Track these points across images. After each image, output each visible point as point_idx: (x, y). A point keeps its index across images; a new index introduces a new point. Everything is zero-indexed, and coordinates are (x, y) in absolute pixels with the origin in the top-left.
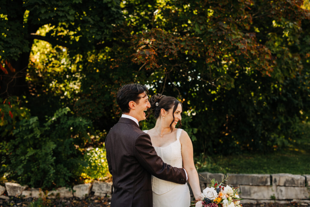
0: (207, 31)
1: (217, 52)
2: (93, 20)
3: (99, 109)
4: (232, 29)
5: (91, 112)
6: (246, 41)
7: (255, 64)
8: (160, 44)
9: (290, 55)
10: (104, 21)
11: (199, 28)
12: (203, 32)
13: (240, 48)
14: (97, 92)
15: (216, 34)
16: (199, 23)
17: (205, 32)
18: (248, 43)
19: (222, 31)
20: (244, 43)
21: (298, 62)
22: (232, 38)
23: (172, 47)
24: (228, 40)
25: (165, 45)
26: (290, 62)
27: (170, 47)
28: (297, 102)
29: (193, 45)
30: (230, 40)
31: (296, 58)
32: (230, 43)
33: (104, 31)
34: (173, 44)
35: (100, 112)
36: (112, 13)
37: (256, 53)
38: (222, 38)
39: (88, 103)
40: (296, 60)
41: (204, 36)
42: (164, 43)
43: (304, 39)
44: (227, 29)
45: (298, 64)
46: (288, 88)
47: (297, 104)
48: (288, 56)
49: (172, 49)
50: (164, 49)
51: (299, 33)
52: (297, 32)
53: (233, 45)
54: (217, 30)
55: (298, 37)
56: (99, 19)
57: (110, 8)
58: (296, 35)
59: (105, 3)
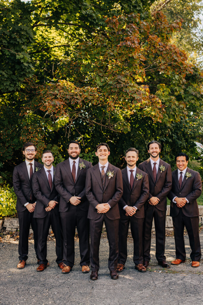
0: (108, 83)
1: (116, 102)
4: (129, 81)
8: (67, 95)
9: (177, 103)
10: (16, 74)
11: (100, 81)
13: (136, 98)
16: (99, 76)
17: (106, 84)
18: (142, 94)
19: (121, 83)
21: (183, 109)
22: (129, 90)
23: (78, 97)
24: (126, 92)
25: (71, 96)
26: (177, 109)
27: (76, 97)
28: (180, 142)
30: (128, 92)
32: (128, 94)
34: (78, 94)
36: (23, 67)
40: (181, 107)
41: (105, 87)
43: (187, 89)
44: (124, 82)
46: (173, 130)
49: (77, 99)
50: (71, 99)
51: (183, 84)
52: (182, 83)
53: (131, 96)
54: (117, 83)
55: (183, 88)
56: (11, 72)
57: (22, 63)
58: (181, 86)
59: (18, 59)
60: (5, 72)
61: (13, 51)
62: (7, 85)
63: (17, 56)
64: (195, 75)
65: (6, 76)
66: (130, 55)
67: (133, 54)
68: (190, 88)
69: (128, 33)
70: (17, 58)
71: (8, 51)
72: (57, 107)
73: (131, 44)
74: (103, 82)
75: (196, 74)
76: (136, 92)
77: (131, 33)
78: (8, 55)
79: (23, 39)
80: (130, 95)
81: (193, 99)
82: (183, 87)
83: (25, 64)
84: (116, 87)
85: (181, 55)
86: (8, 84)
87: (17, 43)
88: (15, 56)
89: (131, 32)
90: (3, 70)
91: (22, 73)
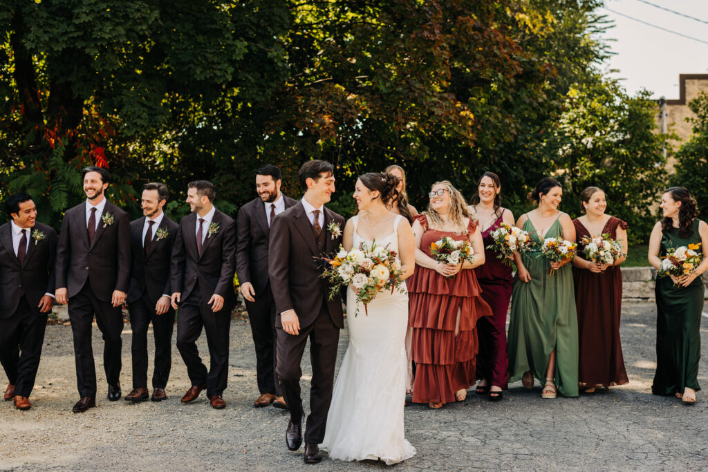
0: (395, 90)
1: (408, 117)
2: (254, 78)
3: (245, 189)
4: (426, 88)
5: (236, 193)
6: (444, 104)
7: (455, 131)
8: (337, 107)
9: (500, 116)
10: (266, 77)
11: (385, 85)
12: (390, 91)
13: (436, 114)
14: (242, 165)
15: (407, 96)
16: (383, 78)
17: (393, 92)
18: (446, 106)
19: (414, 91)
20: (441, 107)
21: (510, 125)
22: (426, 100)
23: (352, 111)
24: (422, 104)
25: (343, 108)
26: (499, 125)
27: (350, 111)
28: (516, 174)
29: (377, 106)
30: (424, 103)
31: (507, 121)
32: (425, 107)
33: (265, 91)
34: (353, 106)
35: (247, 193)
36: (277, 68)
37: (455, 118)
38: (414, 100)
39: (230, 181)
40: (506, 123)
41: (391, 96)
42: (341, 106)
43: (519, 93)
44: (419, 89)
45: (510, 128)
46: (503, 154)
47: (516, 177)
48: (497, 118)
49: (351, 113)
50: (343, 114)
51: (511, 86)
52: (509, 85)
53: (429, 110)
54: (408, 91)
55: (511, 92)
56: (259, 75)
57: (276, 63)
58: (508, 89)
59: (270, 58)
60: (252, 76)
61: (261, 46)
62: (253, 93)
63: (269, 54)
64: (532, 72)
65: (252, 80)
66: (428, 50)
67: (432, 49)
68: (523, 92)
69: (427, 15)
70: (269, 56)
71: (256, 46)
72: (325, 127)
73: (429, 35)
74: (388, 87)
75: (533, 69)
76: (436, 105)
77: (431, 15)
78: (255, 51)
79: (275, 28)
80: (427, 108)
81: (526, 109)
82: (512, 90)
83: (280, 64)
84: (408, 97)
85: (505, 47)
86: (255, 92)
87: (267, 34)
88: (266, 53)
89: (430, 13)
90: (249, 73)
91: (274, 76)
